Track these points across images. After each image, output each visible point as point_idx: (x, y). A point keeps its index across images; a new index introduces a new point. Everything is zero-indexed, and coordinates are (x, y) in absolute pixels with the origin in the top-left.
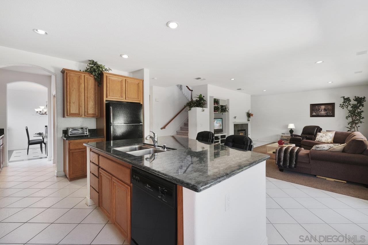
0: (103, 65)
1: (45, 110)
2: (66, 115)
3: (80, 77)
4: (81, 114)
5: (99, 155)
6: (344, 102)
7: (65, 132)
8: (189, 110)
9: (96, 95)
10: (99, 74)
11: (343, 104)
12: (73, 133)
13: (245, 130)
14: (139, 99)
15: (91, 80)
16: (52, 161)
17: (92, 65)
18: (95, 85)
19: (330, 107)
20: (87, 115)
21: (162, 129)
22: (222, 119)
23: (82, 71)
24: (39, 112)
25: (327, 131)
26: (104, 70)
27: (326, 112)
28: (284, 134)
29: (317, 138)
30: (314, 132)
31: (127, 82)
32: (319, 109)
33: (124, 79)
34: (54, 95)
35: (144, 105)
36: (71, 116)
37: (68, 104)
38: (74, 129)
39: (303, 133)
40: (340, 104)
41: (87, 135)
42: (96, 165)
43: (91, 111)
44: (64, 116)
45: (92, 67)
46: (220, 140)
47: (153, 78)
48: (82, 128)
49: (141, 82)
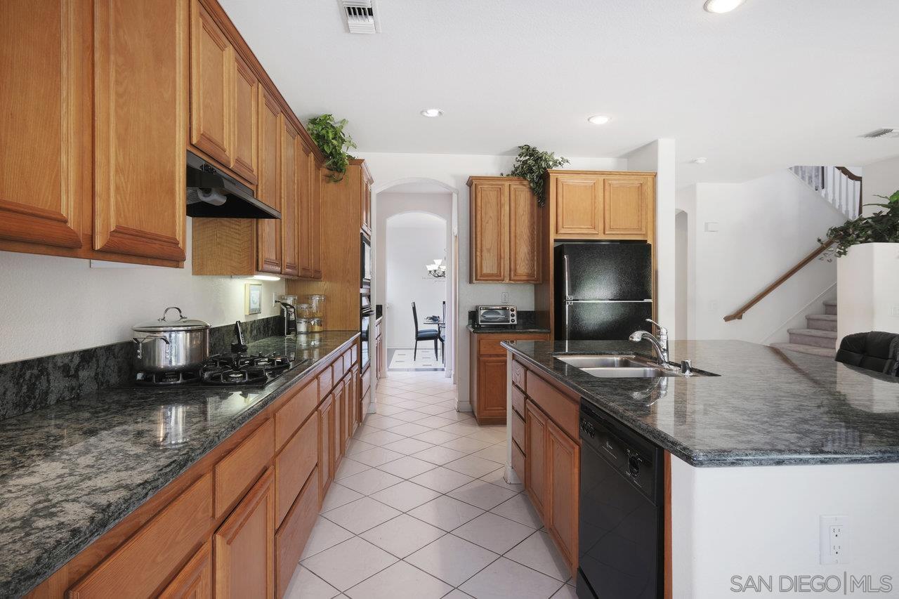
0: (549, 153)
1: (443, 268)
2: (474, 278)
3: (500, 191)
4: (502, 274)
5: (527, 369)
7: (473, 315)
8: (840, 254)
9: (534, 228)
10: (540, 177)
12: (487, 318)
14: (641, 229)
15: (522, 195)
16: (452, 378)
17: (525, 156)
18: (532, 205)
20: (514, 279)
21: (727, 319)
23: (504, 175)
24: (433, 272)
26: (551, 163)
31: (607, 187)
33: (601, 178)
34: (455, 234)
35: (655, 247)
36: (484, 280)
37: (478, 254)
38: (490, 310)
41: (515, 325)
42: (522, 391)
43: (523, 268)
44: (471, 282)
45: (525, 162)
47: (693, 162)
48: (504, 309)
49: (650, 179)
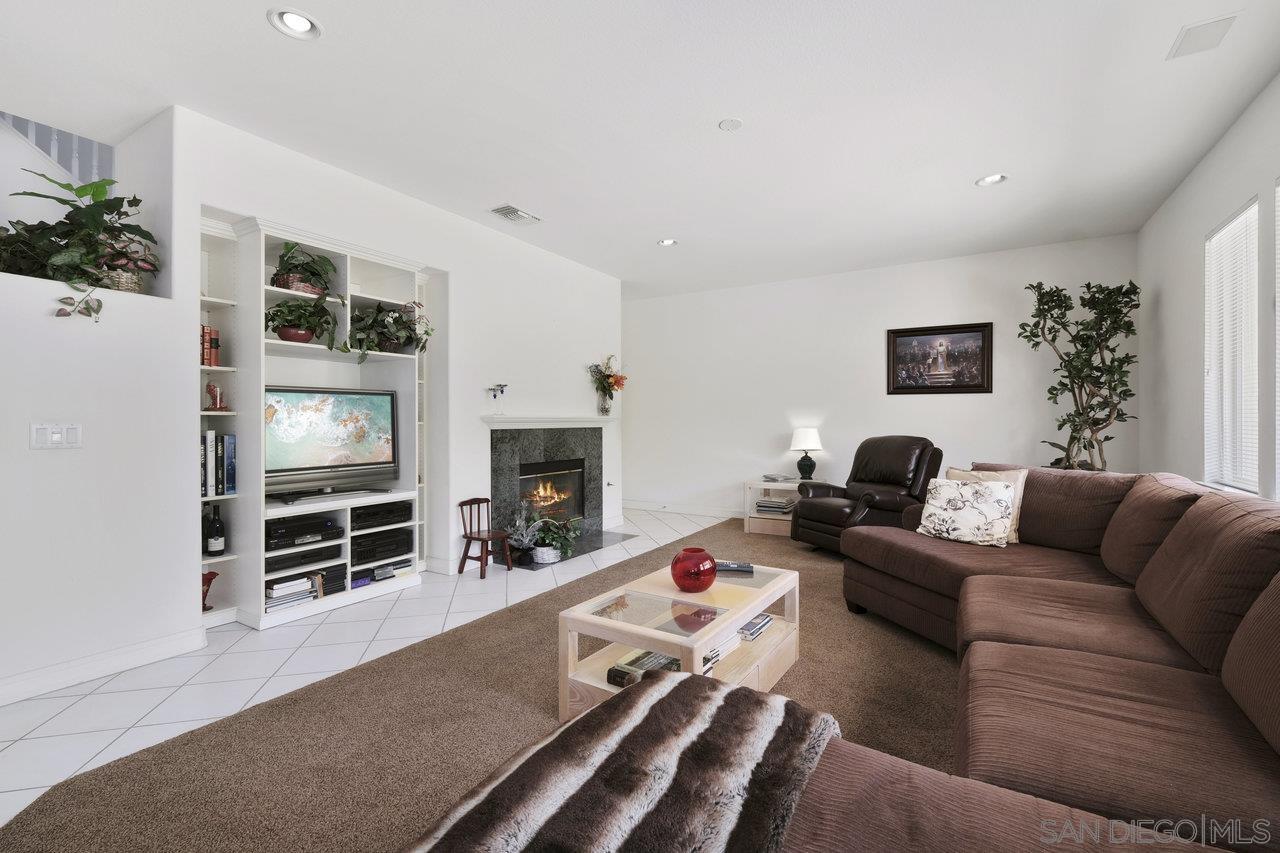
6: (1041, 313)
11: (1036, 325)
13: (580, 463)
19: (971, 343)
22: (393, 396)
25: (977, 468)
27: (957, 369)
28: (774, 480)
29: (926, 513)
30: (906, 471)
32: (926, 356)
39: (855, 477)
40: (1023, 326)
46: (346, 542)
